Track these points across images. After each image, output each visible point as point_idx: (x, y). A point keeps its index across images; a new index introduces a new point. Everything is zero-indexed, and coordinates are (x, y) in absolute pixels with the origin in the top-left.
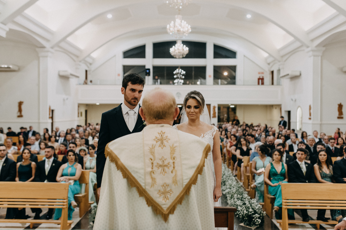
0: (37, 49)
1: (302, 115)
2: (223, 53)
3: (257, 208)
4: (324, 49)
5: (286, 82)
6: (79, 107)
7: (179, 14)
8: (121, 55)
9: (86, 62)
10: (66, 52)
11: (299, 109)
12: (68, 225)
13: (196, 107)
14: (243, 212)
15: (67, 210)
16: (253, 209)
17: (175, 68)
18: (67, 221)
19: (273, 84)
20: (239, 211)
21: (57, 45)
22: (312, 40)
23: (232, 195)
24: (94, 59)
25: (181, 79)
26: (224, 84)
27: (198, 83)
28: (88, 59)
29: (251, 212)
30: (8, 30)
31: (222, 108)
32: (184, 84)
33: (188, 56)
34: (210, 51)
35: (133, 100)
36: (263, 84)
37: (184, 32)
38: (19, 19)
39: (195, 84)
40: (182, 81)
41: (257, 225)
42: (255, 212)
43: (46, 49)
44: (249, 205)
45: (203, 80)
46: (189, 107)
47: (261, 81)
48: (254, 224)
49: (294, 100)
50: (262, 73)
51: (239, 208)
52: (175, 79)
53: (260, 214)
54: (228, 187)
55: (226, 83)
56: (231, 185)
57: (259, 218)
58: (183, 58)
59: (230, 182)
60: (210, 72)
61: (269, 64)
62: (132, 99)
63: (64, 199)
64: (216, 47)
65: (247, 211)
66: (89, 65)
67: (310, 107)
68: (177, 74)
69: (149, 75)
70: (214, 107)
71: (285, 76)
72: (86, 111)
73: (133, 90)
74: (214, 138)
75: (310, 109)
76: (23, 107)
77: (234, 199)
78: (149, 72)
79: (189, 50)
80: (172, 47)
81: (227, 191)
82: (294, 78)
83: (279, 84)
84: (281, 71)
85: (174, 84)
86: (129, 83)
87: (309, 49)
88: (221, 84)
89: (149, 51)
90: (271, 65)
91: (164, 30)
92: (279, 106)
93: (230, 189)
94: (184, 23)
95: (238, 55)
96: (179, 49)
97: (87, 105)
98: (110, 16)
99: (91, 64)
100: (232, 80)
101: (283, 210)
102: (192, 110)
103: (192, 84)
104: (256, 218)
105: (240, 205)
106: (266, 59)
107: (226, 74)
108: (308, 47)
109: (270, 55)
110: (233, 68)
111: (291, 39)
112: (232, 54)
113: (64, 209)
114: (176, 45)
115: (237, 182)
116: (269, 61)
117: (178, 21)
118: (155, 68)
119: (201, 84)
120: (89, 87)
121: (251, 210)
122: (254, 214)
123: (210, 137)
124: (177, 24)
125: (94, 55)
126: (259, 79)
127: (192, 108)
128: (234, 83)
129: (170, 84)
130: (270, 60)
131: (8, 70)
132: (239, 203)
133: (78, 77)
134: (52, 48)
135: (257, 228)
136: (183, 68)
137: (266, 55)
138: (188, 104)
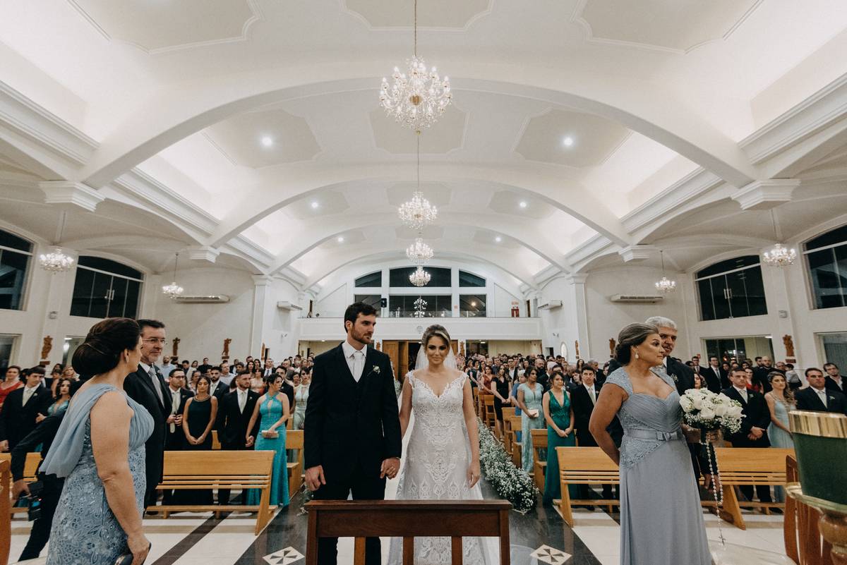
0: (253, 277)
1: (567, 353)
2: (470, 280)
3: (527, 482)
4: (587, 275)
5: (545, 314)
6: (299, 345)
7: (420, 237)
8: (353, 283)
9: (311, 292)
10: (288, 280)
11: (563, 345)
12: (269, 512)
13: (442, 348)
14: (509, 488)
15: (268, 491)
16: (520, 483)
17: (416, 297)
18: (268, 507)
19: (529, 316)
20: (502, 487)
21: (278, 271)
22: (573, 266)
23: (491, 462)
24: (321, 288)
25: (423, 310)
26: (472, 316)
27: (443, 315)
28: (313, 288)
29: (519, 489)
30: (218, 254)
31: (470, 344)
32: (425, 316)
33: (430, 284)
34: (455, 278)
35: (365, 337)
36: (518, 316)
37: (425, 257)
38: (233, 242)
39: (439, 316)
40: (424, 313)
41: (528, 508)
42: (525, 489)
43: (263, 277)
44: (516, 479)
45: (447, 312)
46: (433, 347)
47: (515, 313)
48: (524, 506)
49: (556, 335)
50: (517, 303)
51: (503, 483)
52: (416, 310)
53: (531, 492)
54: (485, 450)
55: (474, 315)
56: (489, 448)
57: (530, 498)
58: (425, 286)
59: (487, 443)
60: (455, 302)
61: (523, 293)
62: (365, 335)
63: (266, 475)
64: (461, 273)
65: (513, 486)
66: (314, 295)
67: (576, 342)
68: (417, 305)
69: (386, 306)
70: (462, 344)
71: (543, 306)
72: (309, 350)
73: (367, 323)
74: (463, 389)
75: (577, 346)
76: (230, 345)
77: (494, 468)
78: (386, 302)
79: (431, 277)
80: (411, 274)
81: (484, 456)
82: (555, 309)
83: (536, 316)
84: (539, 300)
85: (414, 316)
86: (360, 314)
87: (570, 275)
88: (469, 316)
89: (386, 279)
90: (526, 294)
91: (403, 256)
92: (539, 342)
93: (489, 453)
94: (426, 247)
95: (487, 283)
96: (420, 276)
97: (310, 342)
98: (341, 239)
99: (317, 294)
100: (482, 312)
101: (562, 486)
102: (437, 351)
103: (435, 317)
104: (527, 497)
105: (503, 478)
106: (520, 287)
107: (474, 304)
108: (568, 273)
109: (525, 283)
110: (483, 298)
111: (548, 264)
112: (481, 282)
113: (265, 489)
114: (417, 272)
115: (497, 443)
116: (523, 290)
117: (419, 245)
118: (392, 297)
119: (446, 316)
120: (314, 321)
121: (518, 486)
122: (523, 491)
123: (458, 387)
124: (417, 248)
125: (322, 283)
126: (513, 310)
127: (437, 349)
128: (484, 315)
129: (410, 317)
130: (525, 288)
131: (215, 301)
132: (502, 474)
133: (301, 309)
134: (271, 275)
135: (528, 513)
136: (424, 297)
137: (519, 282)
138: (431, 343)
